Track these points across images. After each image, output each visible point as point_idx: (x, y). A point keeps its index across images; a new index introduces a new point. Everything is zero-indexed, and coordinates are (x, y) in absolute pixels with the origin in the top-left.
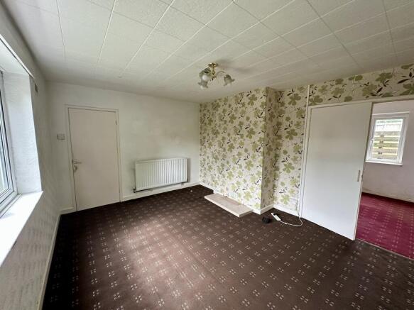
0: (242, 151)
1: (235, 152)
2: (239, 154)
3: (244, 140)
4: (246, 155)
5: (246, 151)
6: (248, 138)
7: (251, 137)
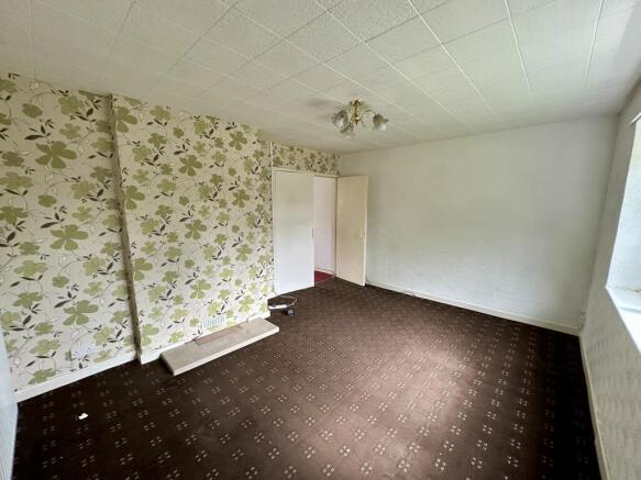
0: (227, 231)
1: (208, 237)
2: (221, 239)
3: (229, 210)
4: (236, 236)
5: (235, 229)
6: (237, 207)
7: (242, 205)
